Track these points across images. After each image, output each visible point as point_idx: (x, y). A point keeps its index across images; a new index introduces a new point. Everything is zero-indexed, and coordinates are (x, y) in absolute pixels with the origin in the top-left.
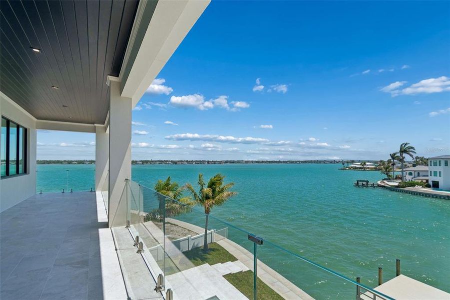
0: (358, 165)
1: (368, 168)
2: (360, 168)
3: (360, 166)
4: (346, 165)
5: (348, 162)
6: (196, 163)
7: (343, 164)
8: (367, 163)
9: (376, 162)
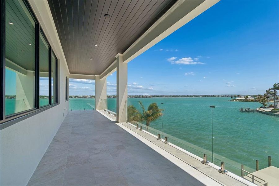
0: (242, 98)
1: (250, 100)
2: (244, 100)
3: (243, 99)
4: (233, 98)
5: (235, 96)
6: (135, 97)
7: (232, 97)
8: (249, 97)
9: (255, 96)
